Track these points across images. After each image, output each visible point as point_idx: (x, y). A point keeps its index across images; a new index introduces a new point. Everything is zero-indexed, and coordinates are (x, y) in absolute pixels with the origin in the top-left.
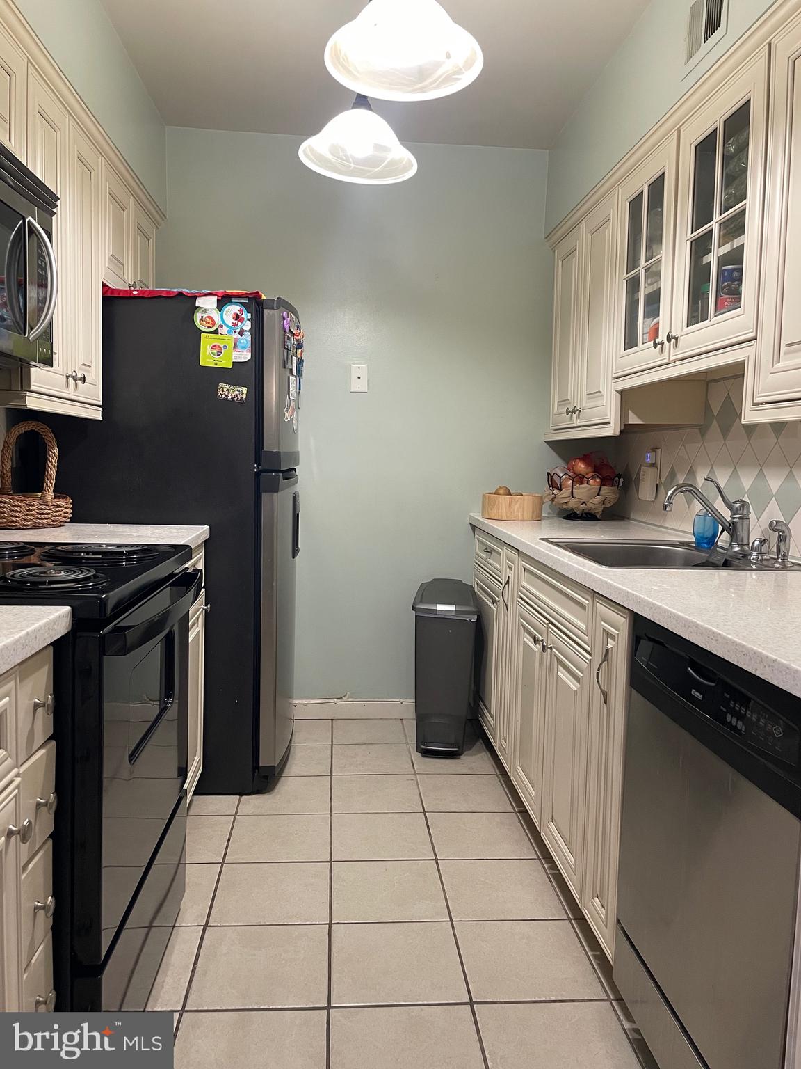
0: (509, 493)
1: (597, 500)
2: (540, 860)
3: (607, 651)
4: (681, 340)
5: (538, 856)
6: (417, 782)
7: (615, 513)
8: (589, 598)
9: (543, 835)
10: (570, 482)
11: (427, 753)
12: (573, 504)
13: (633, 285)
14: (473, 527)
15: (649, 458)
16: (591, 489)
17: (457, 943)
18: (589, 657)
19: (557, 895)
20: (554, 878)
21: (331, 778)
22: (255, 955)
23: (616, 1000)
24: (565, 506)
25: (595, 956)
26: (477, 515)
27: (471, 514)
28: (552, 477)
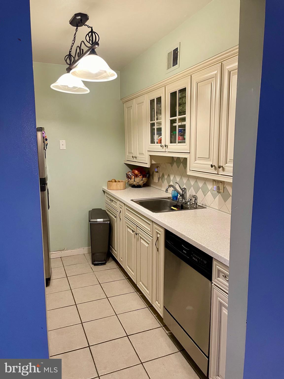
0: (116, 182)
1: (142, 182)
2: (136, 292)
3: (158, 237)
4: (169, 147)
5: (135, 291)
6: (95, 275)
7: (146, 185)
8: (151, 222)
9: (137, 285)
10: (134, 177)
11: (95, 265)
12: (135, 183)
13: (153, 125)
14: (104, 192)
15: (156, 170)
16: (140, 179)
17: (119, 320)
18: (152, 238)
19: (143, 301)
20: (141, 296)
21: (67, 278)
22: (62, 337)
23: (164, 326)
24: (132, 184)
25: (156, 316)
26: (105, 188)
27: (103, 187)
28: (128, 175)
